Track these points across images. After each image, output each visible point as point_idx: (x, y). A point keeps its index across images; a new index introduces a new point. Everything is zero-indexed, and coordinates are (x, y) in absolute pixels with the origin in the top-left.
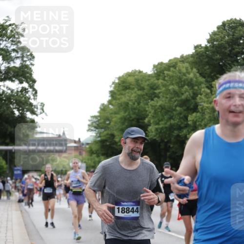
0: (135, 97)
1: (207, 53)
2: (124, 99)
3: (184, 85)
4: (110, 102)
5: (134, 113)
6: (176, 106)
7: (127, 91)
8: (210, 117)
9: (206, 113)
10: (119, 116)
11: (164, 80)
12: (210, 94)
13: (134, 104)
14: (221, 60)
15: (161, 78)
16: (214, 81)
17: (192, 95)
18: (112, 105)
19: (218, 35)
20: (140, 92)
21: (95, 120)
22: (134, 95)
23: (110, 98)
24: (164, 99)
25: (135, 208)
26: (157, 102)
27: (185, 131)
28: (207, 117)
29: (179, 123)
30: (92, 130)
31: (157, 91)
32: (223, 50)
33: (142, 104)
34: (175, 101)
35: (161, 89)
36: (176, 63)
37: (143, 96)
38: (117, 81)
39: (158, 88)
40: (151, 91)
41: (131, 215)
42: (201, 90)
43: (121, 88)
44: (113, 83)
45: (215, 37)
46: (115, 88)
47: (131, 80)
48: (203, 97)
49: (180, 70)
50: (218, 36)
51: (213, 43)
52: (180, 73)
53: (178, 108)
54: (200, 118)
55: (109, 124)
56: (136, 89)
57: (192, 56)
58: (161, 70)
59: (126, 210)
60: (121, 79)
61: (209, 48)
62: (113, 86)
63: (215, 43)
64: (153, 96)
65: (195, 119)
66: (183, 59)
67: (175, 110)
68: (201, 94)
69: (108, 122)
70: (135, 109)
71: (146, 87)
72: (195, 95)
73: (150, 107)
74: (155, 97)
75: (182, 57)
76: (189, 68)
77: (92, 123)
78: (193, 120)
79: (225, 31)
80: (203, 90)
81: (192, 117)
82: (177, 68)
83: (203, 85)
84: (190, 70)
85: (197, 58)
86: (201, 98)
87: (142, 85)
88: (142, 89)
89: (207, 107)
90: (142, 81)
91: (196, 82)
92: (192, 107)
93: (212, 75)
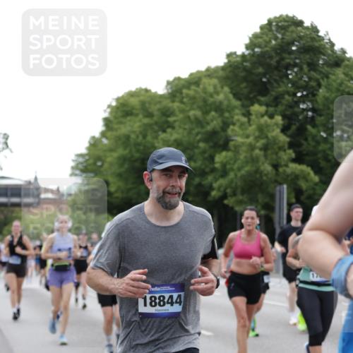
0: (140, 127)
1: (245, 64)
2: (124, 130)
3: (210, 111)
4: (103, 134)
5: (138, 151)
6: (199, 141)
7: (129, 118)
8: (246, 157)
9: (241, 152)
10: (115, 155)
11: (182, 102)
12: (247, 124)
13: (138, 137)
14: (264, 75)
15: (177, 99)
16: (252, 105)
17: (221, 125)
18: (107, 138)
19: (261, 38)
20: (146, 121)
21: (81, 160)
22: (138, 124)
23: (103, 128)
24: (181, 131)
25: (175, 295)
26: (171, 135)
27: (210, 178)
28: (242, 157)
29: (203, 167)
30: (76, 175)
31: (171, 119)
32: (268, 60)
33: (149, 138)
34: (197, 134)
35: (177, 116)
36: (200, 79)
37: (150, 125)
38: (114, 104)
39: (172, 114)
40: (164, 119)
41: (169, 309)
42: (233, 117)
43: (120, 114)
44: (109, 106)
45: (257, 41)
46: (111, 113)
47: (134, 102)
48: (236, 128)
49: (205, 89)
50: (260, 40)
51: (253, 50)
52: (205, 93)
53: (202, 145)
54: (231, 159)
55: (101, 166)
56: (141, 116)
57: (223, 68)
58: (178, 88)
59: (157, 301)
60: (121, 101)
61: (248, 57)
62: (109, 110)
63: (256, 50)
64: (166, 126)
65: (225, 161)
66: (210, 73)
67: (197, 147)
68: (234, 124)
69: (99, 164)
70: (139, 144)
71: (156, 113)
72: (226, 125)
73: (161, 142)
74: (169, 127)
75: (208, 69)
76: (219, 86)
77: (77, 164)
78: (221, 163)
79: (271, 33)
80: (236, 117)
81: (220, 158)
82: (201, 86)
83: (237, 111)
84: (219, 89)
85: (230, 72)
86: (233, 130)
87: (150, 110)
88: (150, 115)
89: (243, 143)
90: (150, 103)
91: (228, 106)
92: (221, 142)
93: (251, 96)
